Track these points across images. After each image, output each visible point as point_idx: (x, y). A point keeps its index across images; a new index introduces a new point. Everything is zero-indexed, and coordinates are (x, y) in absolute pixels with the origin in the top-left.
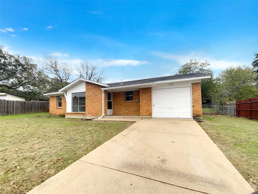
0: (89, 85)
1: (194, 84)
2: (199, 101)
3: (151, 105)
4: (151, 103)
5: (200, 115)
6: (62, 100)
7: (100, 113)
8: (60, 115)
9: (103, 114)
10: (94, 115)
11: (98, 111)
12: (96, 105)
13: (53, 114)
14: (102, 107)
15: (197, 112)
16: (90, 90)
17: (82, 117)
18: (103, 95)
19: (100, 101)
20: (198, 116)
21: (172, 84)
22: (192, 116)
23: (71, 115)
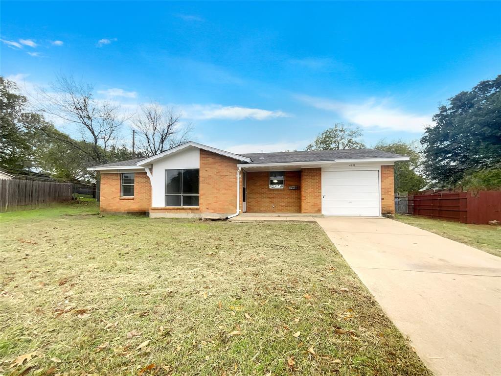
0: (207, 156)
1: (385, 167)
2: (390, 191)
3: (321, 195)
4: (321, 192)
5: (392, 211)
6: (135, 183)
7: (232, 208)
8: (128, 213)
9: (238, 210)
10: (220, 211)
11: (227, 205)
12: (223, 194)
13: (111, 210)
14: (237, 197)
15: (388, 207)
16: (210, 166)
17: (190, 215)
18: (239, 176)
19: (231, 187)
20: (389, 213)
21: (353, 165)
22: (380, 213)
23: (165, 212)
